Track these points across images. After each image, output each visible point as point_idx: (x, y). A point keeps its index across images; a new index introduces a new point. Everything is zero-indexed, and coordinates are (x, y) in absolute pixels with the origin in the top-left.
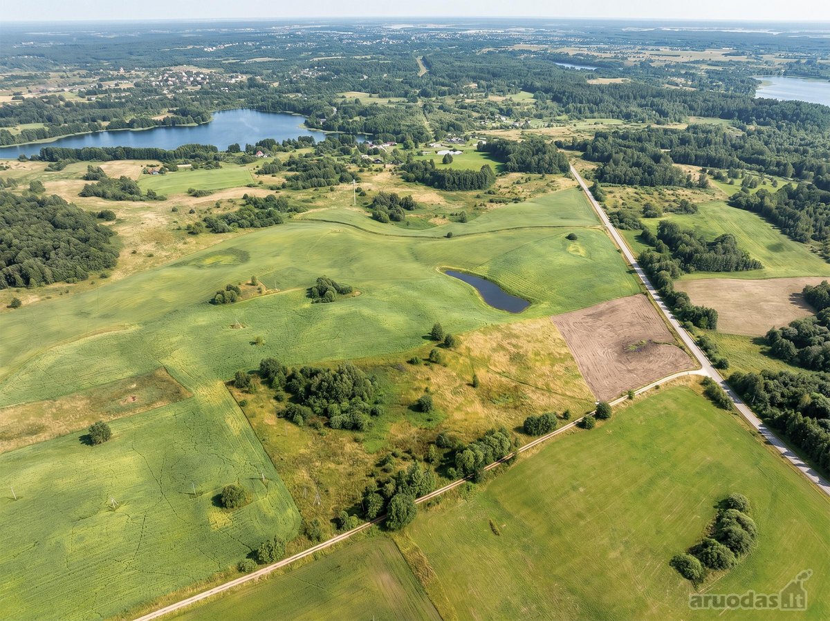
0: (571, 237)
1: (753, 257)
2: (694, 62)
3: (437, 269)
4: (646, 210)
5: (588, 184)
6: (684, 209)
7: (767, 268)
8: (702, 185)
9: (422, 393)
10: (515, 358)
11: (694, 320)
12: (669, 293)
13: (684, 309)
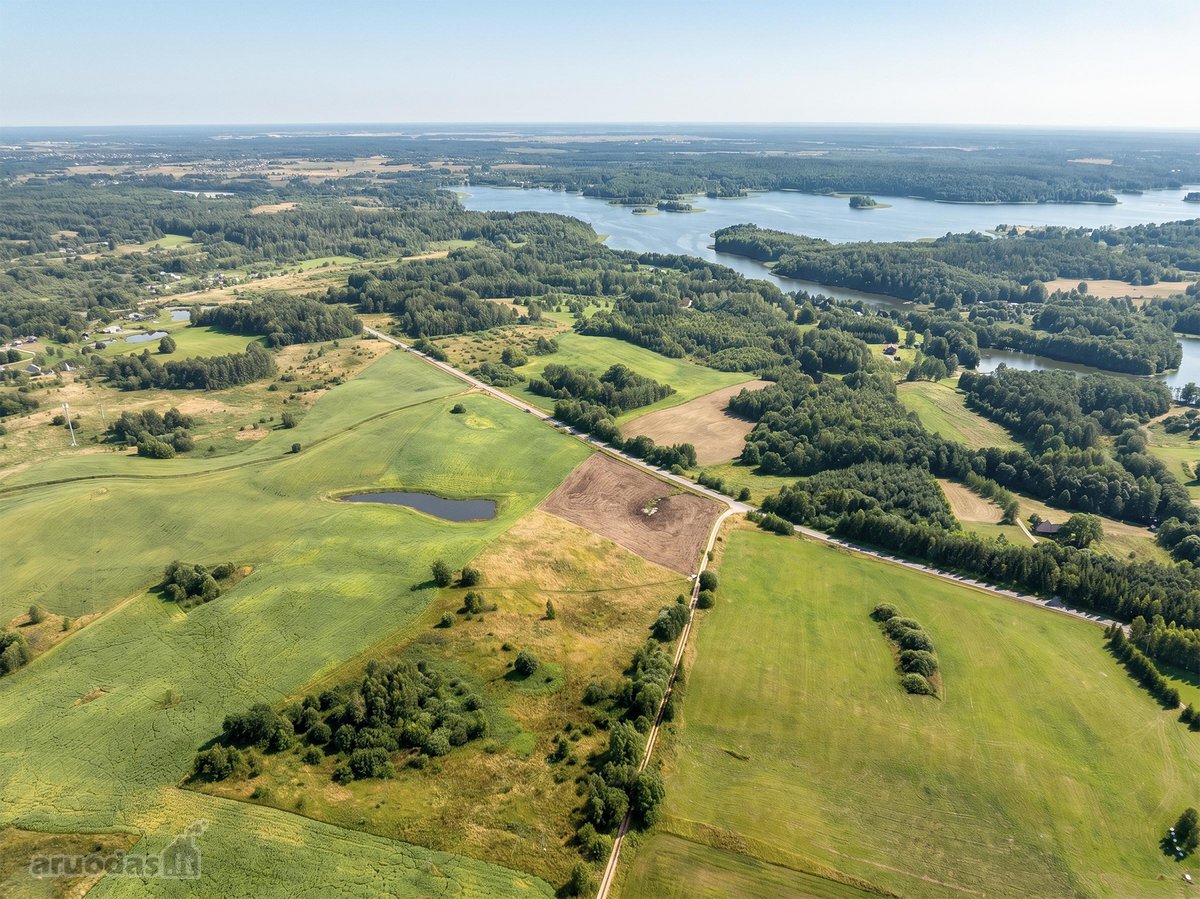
0: (457, 410)
1: (662, 382)
2: (357, 175)
3: (324, 499)
4: (507, 358)
5: (405, 342)
6: (544, 348)
7: (680, 391)
8: (534, 318)
9: (501, 655)
10: (559, 567)
11: (676, 461)
12: (625, 441)
13: (658, 453)
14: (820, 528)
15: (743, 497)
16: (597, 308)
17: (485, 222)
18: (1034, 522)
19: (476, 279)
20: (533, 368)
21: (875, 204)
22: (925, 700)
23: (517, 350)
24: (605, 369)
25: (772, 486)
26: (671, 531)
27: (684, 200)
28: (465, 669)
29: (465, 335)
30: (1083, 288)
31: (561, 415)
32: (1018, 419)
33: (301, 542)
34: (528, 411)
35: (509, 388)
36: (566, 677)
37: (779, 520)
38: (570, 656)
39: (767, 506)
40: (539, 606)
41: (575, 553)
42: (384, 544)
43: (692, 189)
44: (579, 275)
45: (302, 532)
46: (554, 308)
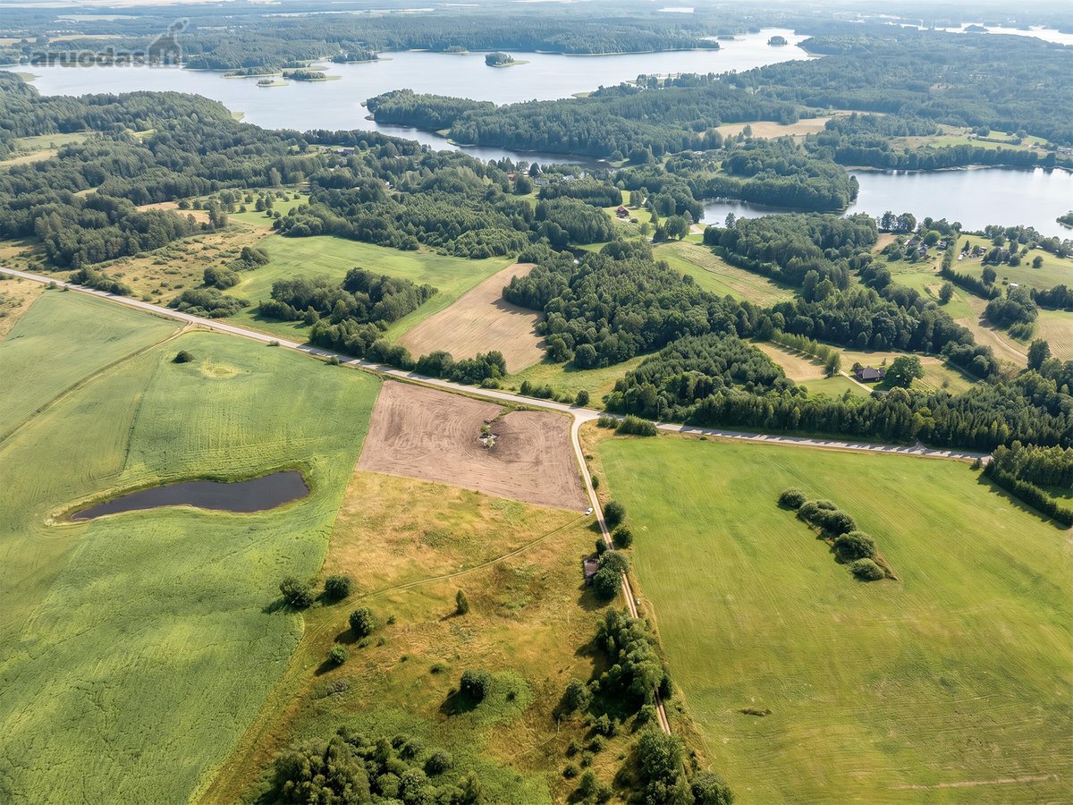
0: (181, 359)
1: (416, 281)
3: (49, 521)
4: (210, 280)
5: (60, 278)
6: (251, 259)
7: (442, 289)
8: (217, 225)
9: (434, 681)
10: (434, 539)
11: (488, 374)
12: (417, 361)
13: (462, 367)
14: (676, 419)
15: (582, 401)
16: (288, 202)
17: (83, 110)
18: (857, 369)
19: (116, 182)
20: (252, 286)
21: (512, 61)
22: (884, 583)
23: (219, 267)
24: (340, 276)
25: (603, 381)
26: (528, 459)
27: (311, 67)
28: (397, 716)
29: (138, 257)
30: (747, 131)
31: (319, 342)
32: (778, 269)
33: (53, 598)
34: (277, 345)
35: (234, 318)
36: (531, 686)
37: (636, 420)
38: (518, 655)
39: (612, 408)
40: (442, 599)
41: (442, 516)
42: (184, 570)
43: (314, 55)
44: (247, 165)
45: (48, 583)
46: (237, 208)
